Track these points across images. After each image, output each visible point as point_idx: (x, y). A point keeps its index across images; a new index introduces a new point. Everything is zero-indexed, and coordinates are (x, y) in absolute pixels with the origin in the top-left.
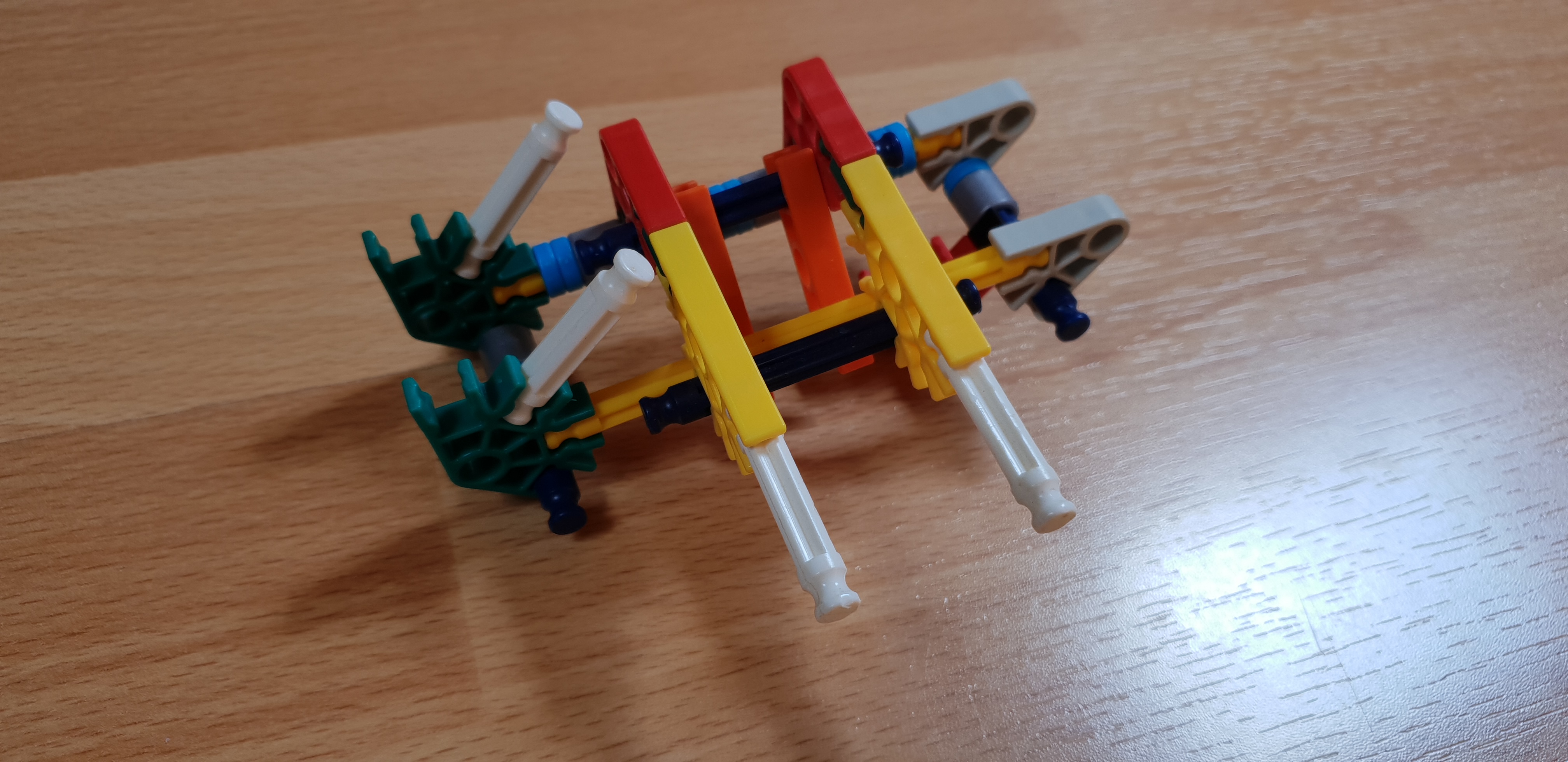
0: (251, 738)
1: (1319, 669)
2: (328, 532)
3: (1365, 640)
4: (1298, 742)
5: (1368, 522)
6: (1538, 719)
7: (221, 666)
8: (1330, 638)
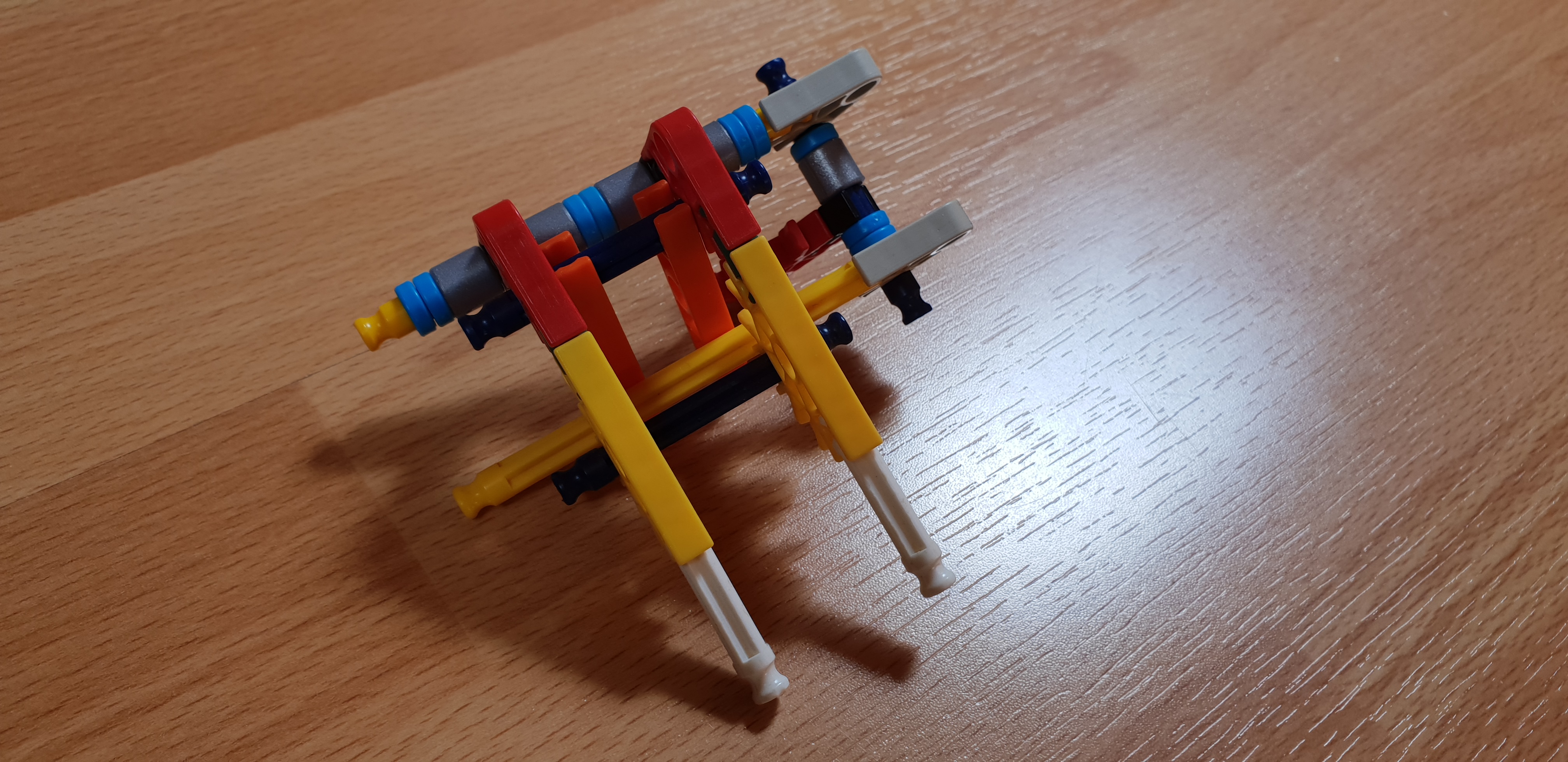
0: (272, 752)
1: (1162, 436)
2: (272, 549)
3: (1190, 404)
4: (1164, 498)
5: (1162, 310)
6: (1329, 430)
7: (217, 697)
8: (1162, 410)
